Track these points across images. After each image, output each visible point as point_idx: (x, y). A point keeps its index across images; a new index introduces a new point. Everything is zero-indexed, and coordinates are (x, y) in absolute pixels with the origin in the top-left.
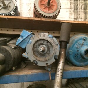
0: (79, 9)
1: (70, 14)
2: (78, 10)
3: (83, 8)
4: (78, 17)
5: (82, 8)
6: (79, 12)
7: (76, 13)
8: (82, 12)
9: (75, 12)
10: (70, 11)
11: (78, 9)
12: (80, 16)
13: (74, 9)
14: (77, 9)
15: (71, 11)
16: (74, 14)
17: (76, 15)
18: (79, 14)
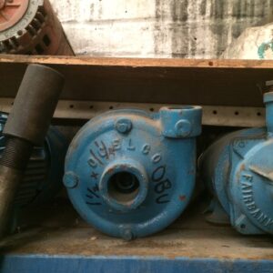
0: (195, 18)
1: (155, 37)
2: (190, 21)
3: (208, 13)
4: (190, 48)
5: (203, 13)
6: (194, 27)
7: (180, 33)
8: (204, 27)
9: (175, 31)
10: (157, 28)
11: (190, 15)
12: (197, 41)
13: (175, 19)
14: (185, 18)
15: (161, 28)
16: (173, 39)
17: (179, 41)
18: (191, 36)
